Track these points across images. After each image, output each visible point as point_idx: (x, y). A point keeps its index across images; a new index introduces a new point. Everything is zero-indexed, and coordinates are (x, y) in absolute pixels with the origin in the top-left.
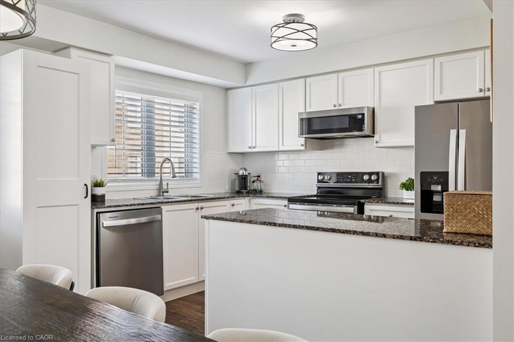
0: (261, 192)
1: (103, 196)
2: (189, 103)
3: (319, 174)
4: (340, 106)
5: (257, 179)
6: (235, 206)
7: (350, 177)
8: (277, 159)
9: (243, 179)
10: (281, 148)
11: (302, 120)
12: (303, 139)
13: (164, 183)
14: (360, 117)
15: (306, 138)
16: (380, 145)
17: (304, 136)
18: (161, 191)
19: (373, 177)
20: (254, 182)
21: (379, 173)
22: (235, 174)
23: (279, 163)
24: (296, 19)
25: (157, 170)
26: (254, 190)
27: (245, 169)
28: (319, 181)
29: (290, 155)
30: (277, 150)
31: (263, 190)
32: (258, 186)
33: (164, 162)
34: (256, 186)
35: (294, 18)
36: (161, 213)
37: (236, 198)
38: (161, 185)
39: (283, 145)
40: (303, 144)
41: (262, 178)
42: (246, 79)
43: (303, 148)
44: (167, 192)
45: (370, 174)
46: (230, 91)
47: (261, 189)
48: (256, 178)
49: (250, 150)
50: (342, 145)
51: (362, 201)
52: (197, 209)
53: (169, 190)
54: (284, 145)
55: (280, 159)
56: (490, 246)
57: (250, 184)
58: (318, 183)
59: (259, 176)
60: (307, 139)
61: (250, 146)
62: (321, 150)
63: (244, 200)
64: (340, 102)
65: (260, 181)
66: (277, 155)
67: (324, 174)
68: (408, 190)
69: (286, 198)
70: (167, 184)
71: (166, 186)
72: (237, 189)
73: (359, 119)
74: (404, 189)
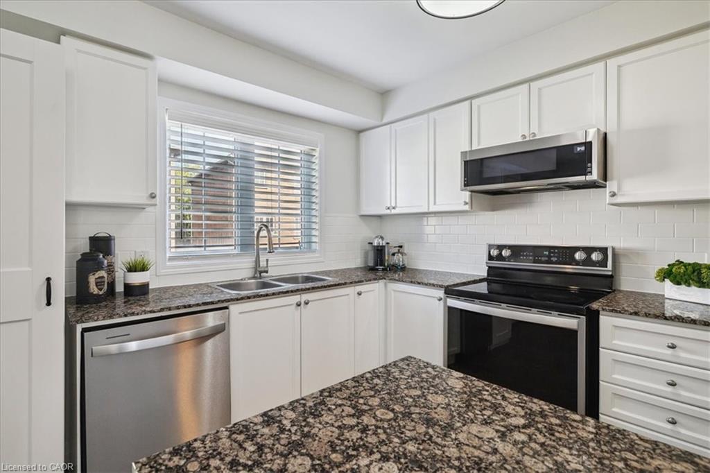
0: (403, 269)
1: (144, 286)
2: (306, 149)
3: (490, 247)
4: (534, 135)
5: (399, 250)
6: (363, 294)
7: (547, 253)
8: (425, 223)
9: (379, 251)
10: (433, 209)
11: (467, 163)
12: (468, 193)
15: (472, 191)
16: (618, 200)
17: (468, 188)
18: (258, 270)
19: (595, 256)
20: (393, 254)
21: (606, 249)
22: (369, 243)
23: (428, 230)
26: (393, 266)
27: (381, 238)
28: (491, 258)
29: (443, 218)
30: (426, 210)
31: (406, 265)
32: (399, 260)
33: (261, 229)
37: (365, 283)
38: (257, 261)
39: (435, 204)
40: (467, 201)
41: (405, 250)
42: (382, 119)
43: (467, 208)
44: (267, 272)
45: (589, 250)
46: (361, 134)
47: (403, 265)
48: (396, 250)
49: (388, 212)
50: (529, 203)
52: (299, 305)
54: (437, 203)
55: (429, 223)
57: (389, 257)
58: (489, 260)
59: (401, 247)
60: (473, 194)
61: (389, 206)
62: (493, 210)
63: (377, 284)
64: (534, 130)
65: (402, 254)
66: (426, 219)
67: (501, 247)
68: (678, 283)
69: (441, 286)
70: (267, 260)
71: (265, 263)
72: (371, 264)
73: (580, 153)
74: (667, 281)
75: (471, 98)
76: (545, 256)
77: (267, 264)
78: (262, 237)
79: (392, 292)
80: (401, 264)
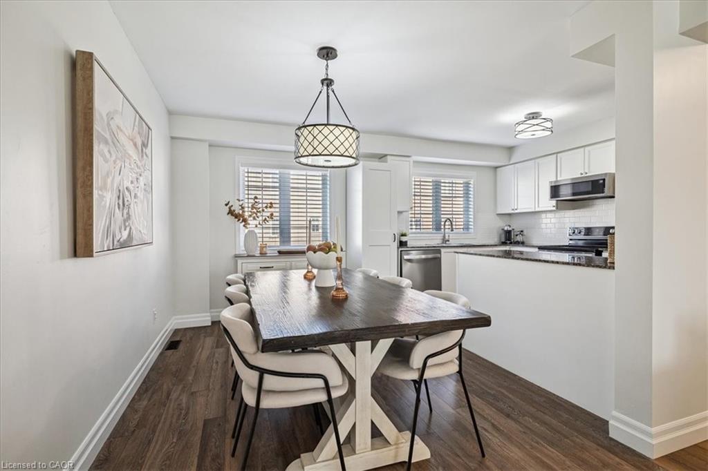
1: (406, 242)
2: (465, 180)
4: (586, 173)
7: (598, 230)
9: (508, 233)
11: (552, 187)
12: (554, 201)
13: (447, 235)
14: (601, 181)
15: (557, 200)
17: (554, 199)
18: (445, 240)
20: (517, 235)
22: (502, 229)
23: (545, 221)
24: (535, 115)
25: (442, 227)
26: (517, 241)
27: (510, 226)
30: (533, 210)
31: (524, 241)
33: (446, 221)
34: (519, 238)
35: (534, 116)
36: (440, 253)
38: (444, 236)
39: (538, 206)
40: (555, 205)
41: (525, 233)
42: (510, 159)
43: (554, 208)
44: (448, 241)
46: (498, 169)
48: (519, 233)
49: (513, 212)
51: (600, 249)
53: (450, 240)
54: (540, 206)
56: (614, 268)
57: (514, 237)
58: (569, 236)
59: (522, 231)
60: (559, 202)
61: (514, 209)
62: (574, 209)
64: (586, 171)
65: (523, 235)
70: (449, 236)
72: (503, 240)
73: (601, 184)
75: (557, 153)
77: (449, 238)
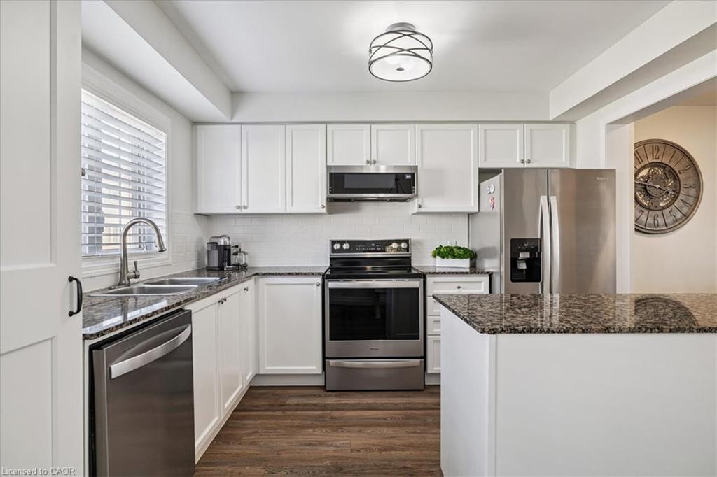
0: (246, 267)
3: (333, 242)
4: (375, 163)
5: (240, 250)
7: (374, 245)
9: (225, 251)
10: (290, 210)
11: (331, 174)
13: (130, 262)
14: (408, 177)
16: (422, 210)
17: (334, 195)
18: (126, 276)
19: (403, 245)
20: (236, 254)
21: (410, 240)
22: (213, 243)
28: (333, 251)
30: (284, 211)
32: (241, 259)
33: (133, 224)
38: (124, 264)
39: (292, 205)
40: (325, 205)
43: (323, 211)
44: (136, 277)
45: (399, 242)
47: (245, 264)
49: (238, 211)
50: (357, 209)
52: (222, 302)
54: (295, 205)
57: (234, 256)
58: (333, 252)
59: (237, 247)
61: (239, 205)
64: (375, 159)
65: (245, 253)
67: (342, 243)
68: (443, 258)
69: (319, 274)
70: (135, 263)
71: (134, 266)
72: (214, 264)
74: (438, 257)
75: (327, 123)
76: (373, 247)
77: (136, 267)
78: (130, 235)
79: (265, 286)
80: (244, 263)
